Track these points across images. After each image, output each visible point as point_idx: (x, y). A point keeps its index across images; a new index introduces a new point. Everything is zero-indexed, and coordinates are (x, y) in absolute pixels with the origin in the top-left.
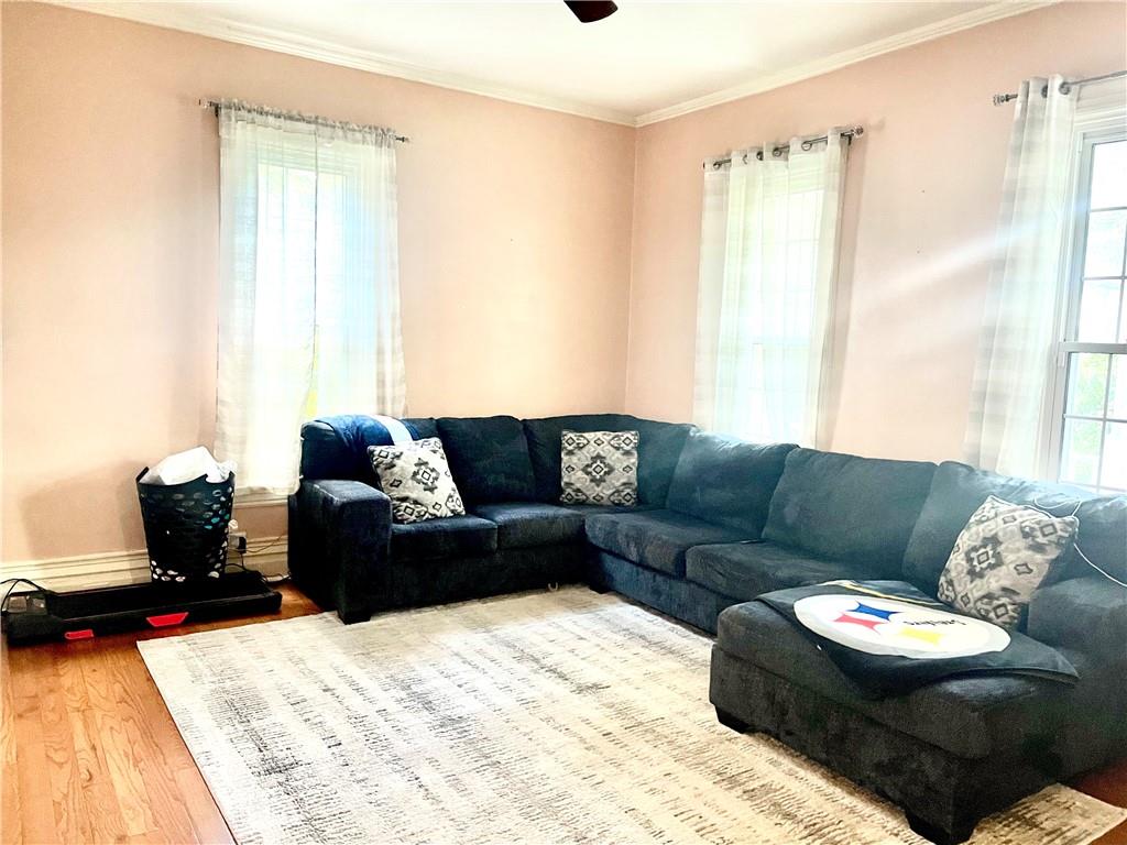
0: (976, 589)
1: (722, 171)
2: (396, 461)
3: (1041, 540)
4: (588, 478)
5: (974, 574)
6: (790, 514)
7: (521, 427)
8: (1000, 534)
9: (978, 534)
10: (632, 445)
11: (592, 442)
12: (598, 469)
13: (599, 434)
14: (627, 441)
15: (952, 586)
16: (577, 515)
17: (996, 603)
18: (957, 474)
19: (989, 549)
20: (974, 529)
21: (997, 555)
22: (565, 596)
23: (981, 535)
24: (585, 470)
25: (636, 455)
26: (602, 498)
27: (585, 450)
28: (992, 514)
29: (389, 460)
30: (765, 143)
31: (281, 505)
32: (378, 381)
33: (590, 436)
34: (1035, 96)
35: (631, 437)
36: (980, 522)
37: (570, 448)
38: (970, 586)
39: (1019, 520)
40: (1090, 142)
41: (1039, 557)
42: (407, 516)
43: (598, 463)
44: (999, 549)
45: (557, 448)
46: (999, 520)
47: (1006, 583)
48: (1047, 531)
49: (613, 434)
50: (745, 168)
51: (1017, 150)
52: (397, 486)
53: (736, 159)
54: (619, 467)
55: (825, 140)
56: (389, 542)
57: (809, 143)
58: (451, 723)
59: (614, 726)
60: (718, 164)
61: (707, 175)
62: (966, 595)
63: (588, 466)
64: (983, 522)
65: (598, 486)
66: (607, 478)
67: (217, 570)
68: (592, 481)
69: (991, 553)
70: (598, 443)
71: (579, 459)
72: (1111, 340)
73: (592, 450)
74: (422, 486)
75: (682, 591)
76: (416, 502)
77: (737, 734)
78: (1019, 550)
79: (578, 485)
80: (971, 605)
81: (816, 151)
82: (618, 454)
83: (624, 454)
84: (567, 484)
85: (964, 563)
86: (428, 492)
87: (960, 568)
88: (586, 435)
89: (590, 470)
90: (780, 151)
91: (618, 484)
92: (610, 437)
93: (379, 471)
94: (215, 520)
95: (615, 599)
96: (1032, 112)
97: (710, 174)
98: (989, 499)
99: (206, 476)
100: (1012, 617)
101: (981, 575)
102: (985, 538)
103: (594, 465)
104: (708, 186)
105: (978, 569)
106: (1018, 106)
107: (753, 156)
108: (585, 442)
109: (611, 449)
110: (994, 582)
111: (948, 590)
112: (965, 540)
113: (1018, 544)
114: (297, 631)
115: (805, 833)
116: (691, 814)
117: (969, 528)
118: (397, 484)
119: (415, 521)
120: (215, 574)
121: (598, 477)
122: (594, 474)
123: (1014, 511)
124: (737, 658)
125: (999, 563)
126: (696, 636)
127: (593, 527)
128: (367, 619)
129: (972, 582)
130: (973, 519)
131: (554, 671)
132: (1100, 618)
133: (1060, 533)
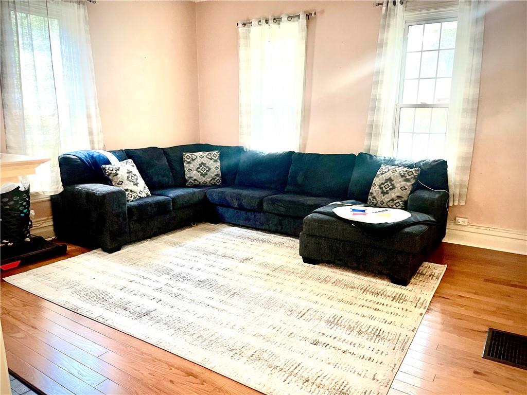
0: (386, 198)
1: (246, 28)
2: (118, 172)
3: (408, 177)
4: (199, 174)
5: (384, 193)
6: (300, 179)
7: (162, 152)
8: (392, 177)
9: (383, 178)
10: (217, 157)
11: (198, 157)
12: (203, 169)
13: (201, 153)
14: (215, 156)
15: (375, 198)
16: (202, 191)
17: (395, 202)
18: (366, 157)
19: (388, 183)
20: (381, 177)
21: (393, 185)
22: (202, 228)
23: (384, 178)
24: (197, 170)
25: (219, 162)
26: (207, 182)
27: (195, 161)
28: (387, 170)
29: (114, 171)
30: (270, 16)
31: (45, 201)
32: (89, 133)
33: (197, 154)
34: (390, 4)
35: (216, 153)
36: (382, 174)
37: (189, 160)
38: (383, 198)
39: (398, 171)
40: (408, 24)
41: (408, 184)
42: (129, 198)
43: (203, 166)
44: (393, 183)
45: (181, 161)
46: (390, 172)
47: (399, 194)
48: (410, 174)
49: (208, 152)
50: (260, 27)
51: (384, 27)
52: (121, 184)
53: (255, 23)
54: (213, 168)
55: (299, 16)
56: (127, 212)
57: (290, 18)
58: (201, 283)
59: (267, 271)
60: (244, 25)
61: (240, 29)
62: (382, 201)
63: (198, 168)
64: (384, 174)
65: (204, 177)
66: (208, 173)
67: (28, 237)
68: (201, 175)
69: (390, 184)
70: (202, 157)
71: (194, 165)
72: (415, 103)
73: (199, 161)
74: (132, 183)
75: (261, 217)
76: (131, 191)
77: (314, 265)
78: (400, 182)
79: (195, 178)
80: (385, 204)
81: (294, 21)
82: (212, 162)
83: (214, 162)
84: (189, 177)
85: (379, 189)
86: (135, 186)
87: (377, 192)
88: (195, 154)
89: (199, 170)
90: (277, 20)
91: (213, 175)
92: (206, 155)
93: (110, 177)
94: (25, 211)
95: (224, 225)
96: (390, 11)
97: (241, 29)
98: (382, 165)
99: (19, 187)
100: (402, 206)
101: (387, 193)
102: (386, 179)
103: (201, 168)
104: (241, 35)
105: (385, 191)
106: (384, 8)
107: (263, 22)
108: (195, 157)
109: (208, 159)
110: (393, 194)
111: (373, 200)
112: (377, 181)
113: (400, 180)
114: (88, 260)
115: (362, 291)
116: (321, 294)
117: (378, 176)
118: (121, 183)
119: (133, 201)
120: (28, 239)
121: (204, 173)
122: (202, 172)
123: (395, 168)
124: (313, 236)
125: (394, 187)
126: (268, 234)
127: (211, 195)
128: (119, 250)
129: (384, 196)
130: (378, 173)
131: (225, 256)
132: (434, 202)
133: (414, 174)
